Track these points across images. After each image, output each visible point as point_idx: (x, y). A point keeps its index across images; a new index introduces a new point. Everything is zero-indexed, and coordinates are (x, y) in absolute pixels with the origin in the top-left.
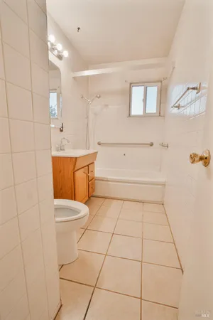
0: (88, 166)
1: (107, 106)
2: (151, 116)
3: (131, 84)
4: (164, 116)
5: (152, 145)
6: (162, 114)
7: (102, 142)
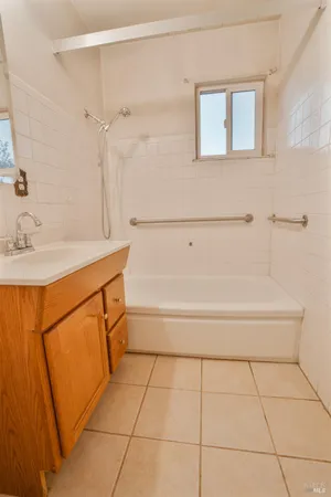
0: (102, 290)
1: (145, 137)
2: (245, 156)
3: (196, 87)
4: (274, 156)
5: (249, 219)
6: (269, 152)
7: (139, 218)
